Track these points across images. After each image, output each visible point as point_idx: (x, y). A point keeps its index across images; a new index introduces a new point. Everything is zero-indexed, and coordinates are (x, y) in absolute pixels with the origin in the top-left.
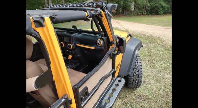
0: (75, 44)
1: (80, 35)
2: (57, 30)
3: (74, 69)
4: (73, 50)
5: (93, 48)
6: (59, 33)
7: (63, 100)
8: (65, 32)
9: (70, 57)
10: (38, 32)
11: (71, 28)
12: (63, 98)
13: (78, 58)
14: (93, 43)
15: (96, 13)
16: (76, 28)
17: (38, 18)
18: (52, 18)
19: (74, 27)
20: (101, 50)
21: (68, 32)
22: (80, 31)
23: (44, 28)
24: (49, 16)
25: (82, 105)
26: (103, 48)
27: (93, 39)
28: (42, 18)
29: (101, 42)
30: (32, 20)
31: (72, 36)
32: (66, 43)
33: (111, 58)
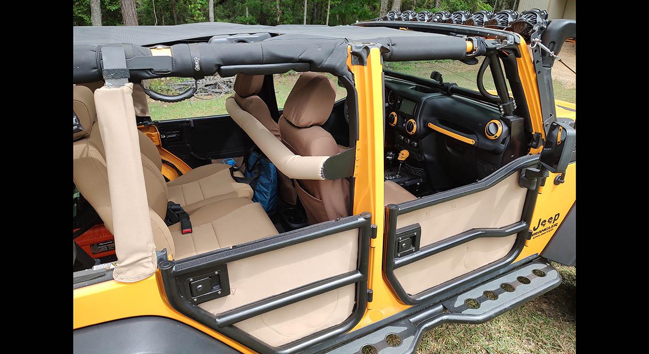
0: (425, 123)
1: (448, 100)
2: (390, 79)
3: (405, 187)
4: (416, 137)
5: (471, 141)
6: (395, 87)
7: (361, 219)
8: (411, 88)
9: (404, 155)
10: (353, 74)
11: (428, 78)
12: (361, 215)
13: (424, 164)
14: (474, 127)
15: (499, 46)
16: (441, 80)
17: (360, 47)
18: (384, 51)
19: (436, 75)
20: (496, 152)
21: (416, 89)
22: (449, 90)
23: (365, 68)
24: (381, 45)
25: (397, 262)
26: (503, 147)
27: (477, 115)
28: (367, 49)
29: (497, 129)
30: (349, 51)
31: (424, 99)
32: (403, 117)
33: (521, 182)
